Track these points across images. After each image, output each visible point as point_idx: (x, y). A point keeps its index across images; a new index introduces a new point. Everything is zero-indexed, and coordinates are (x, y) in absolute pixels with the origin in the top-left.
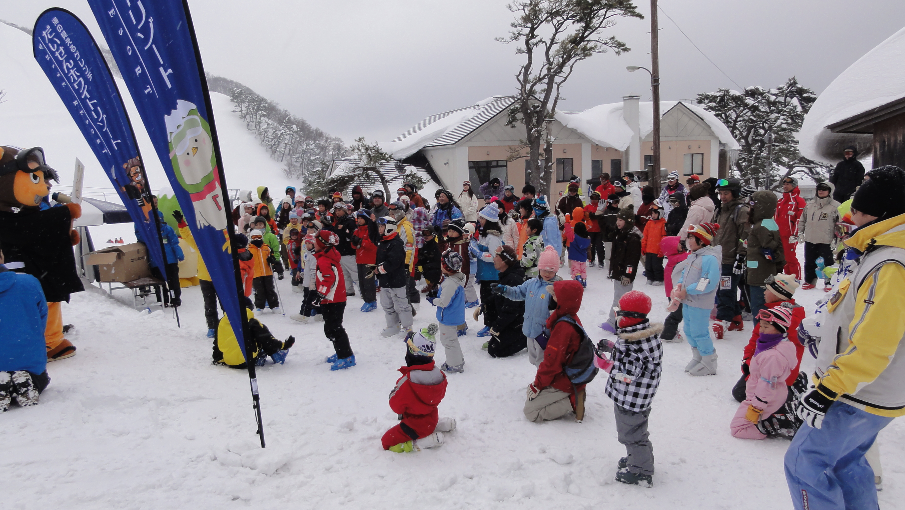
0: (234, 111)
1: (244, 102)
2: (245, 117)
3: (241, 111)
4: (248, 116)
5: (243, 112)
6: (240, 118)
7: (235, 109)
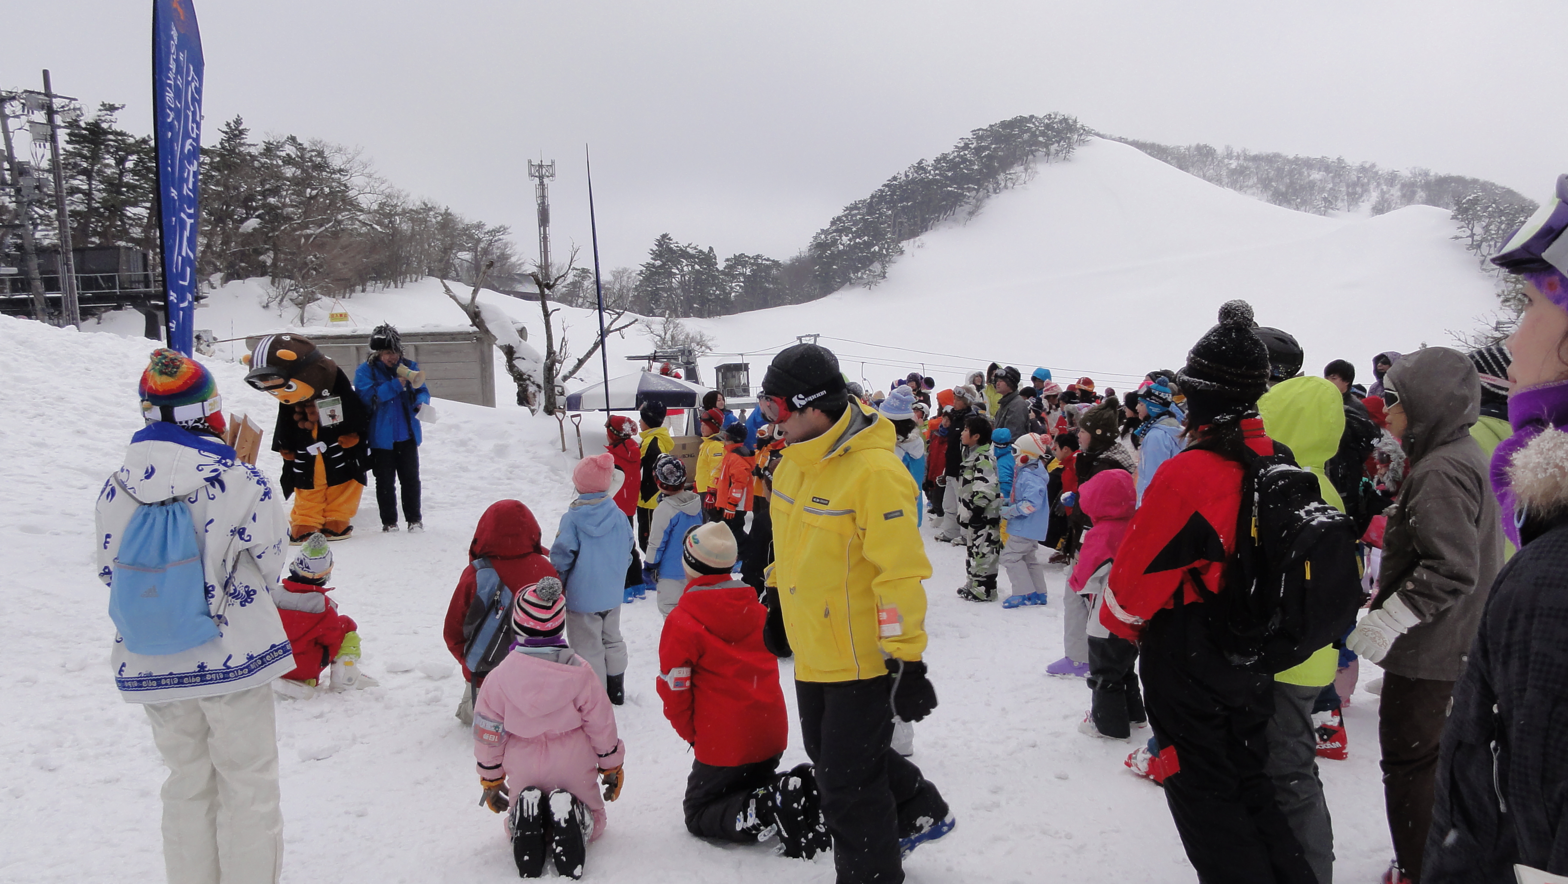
0: (1457, 238)
1: (1479, 219)
2: (1479, 246)
3: (1472, 235)
4: (1484, 244)
5: (1476, 238)
6: (1468, 249)
7: (1458, 233)
